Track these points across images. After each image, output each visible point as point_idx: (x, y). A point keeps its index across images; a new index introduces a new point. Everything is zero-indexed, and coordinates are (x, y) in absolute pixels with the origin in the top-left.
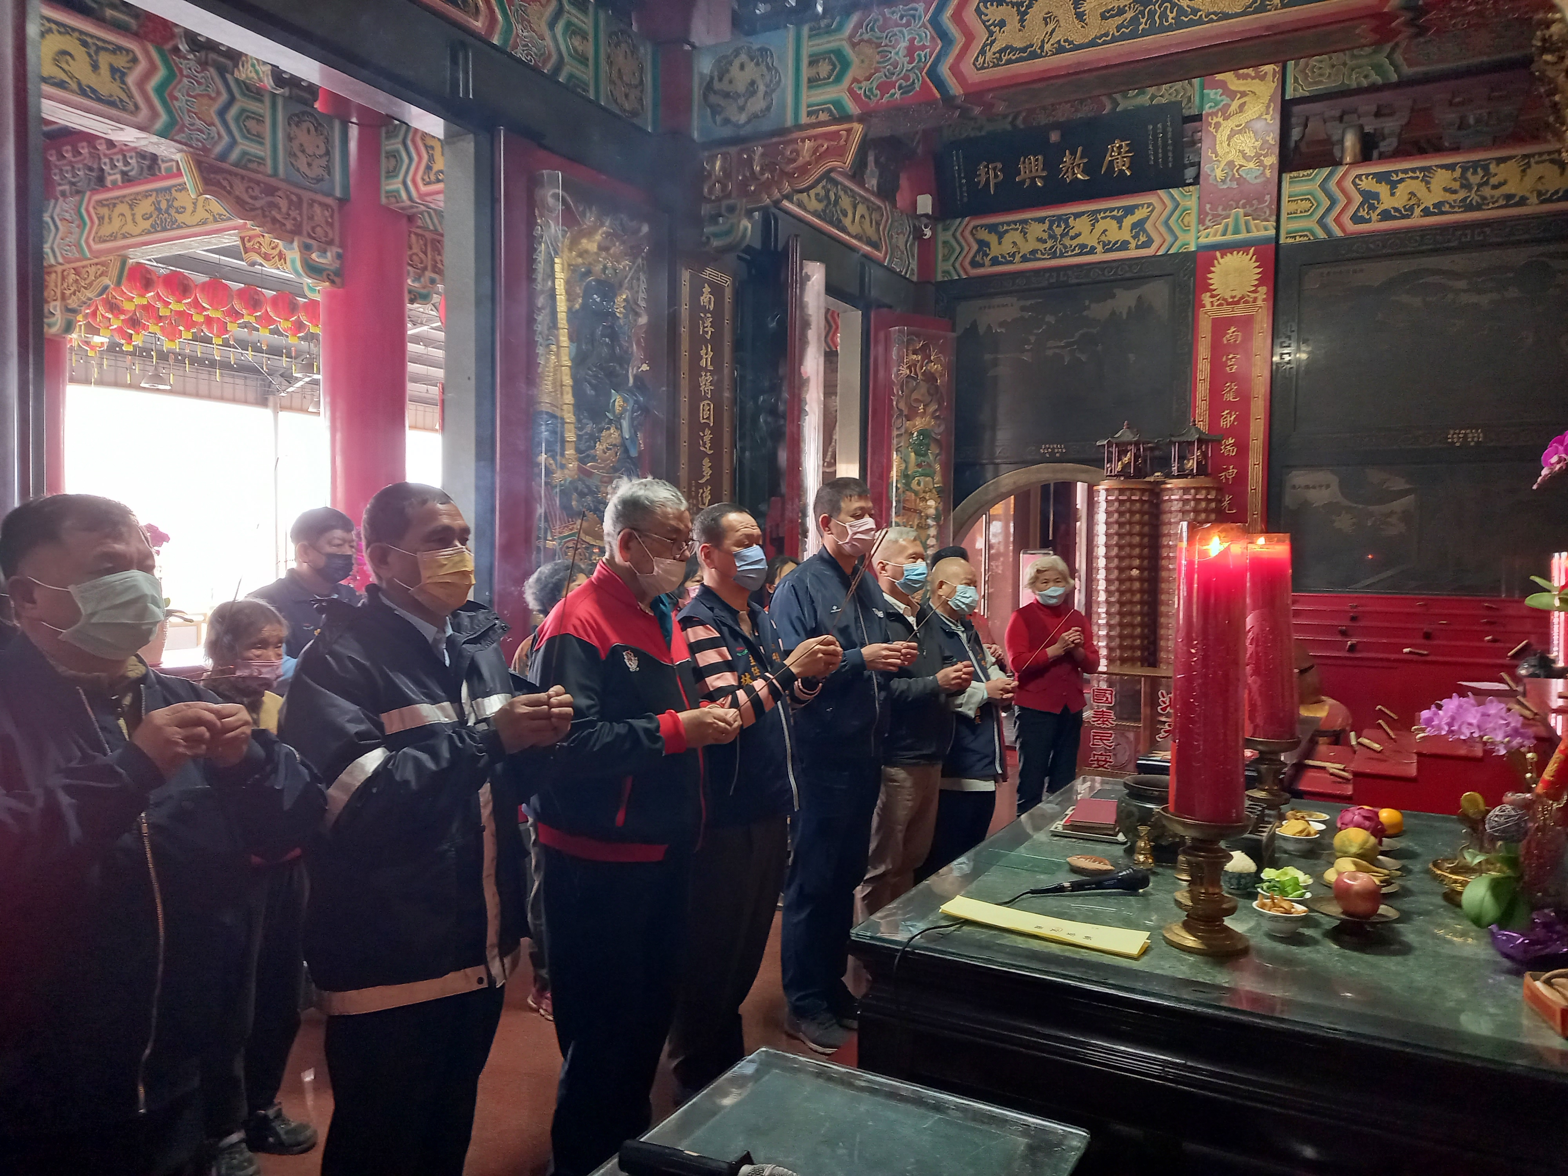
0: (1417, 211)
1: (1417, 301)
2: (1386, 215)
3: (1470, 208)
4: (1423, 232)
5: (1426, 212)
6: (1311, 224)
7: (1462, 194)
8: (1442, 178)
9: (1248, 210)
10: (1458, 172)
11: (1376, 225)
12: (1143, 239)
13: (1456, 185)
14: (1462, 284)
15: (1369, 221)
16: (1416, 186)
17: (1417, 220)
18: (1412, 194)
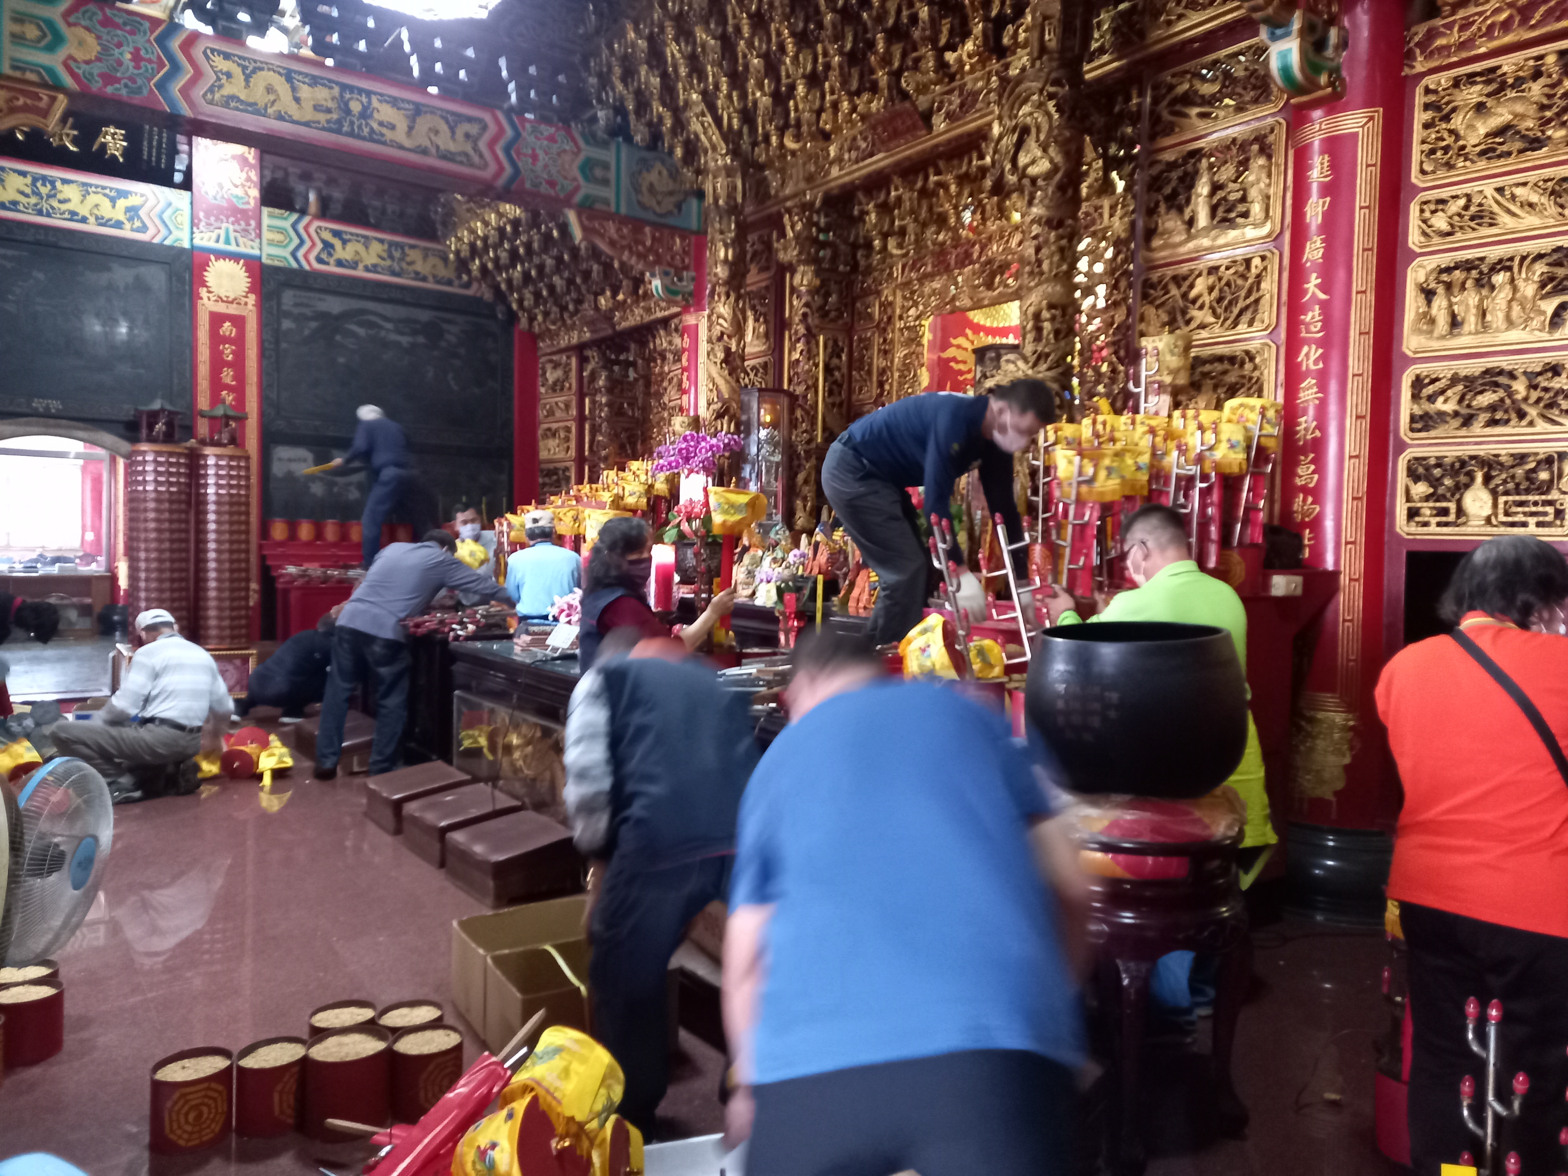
0: (361, 266)
1: (361, 331)
2: (340, 263)
3: (394, 273)
4: (364, 282)
5: (367, 269)
6: (286, 253)
7: (388, 263)
8: (376, 247)
9: (237, 227)
10: (386, 247)
11: (333, 269)
12: (137, 224)
13: (385, 255)
14: (389, 326)
15: (327, 264)
16: (360, 247)
17: (360, 273)
18: (357, 253)
